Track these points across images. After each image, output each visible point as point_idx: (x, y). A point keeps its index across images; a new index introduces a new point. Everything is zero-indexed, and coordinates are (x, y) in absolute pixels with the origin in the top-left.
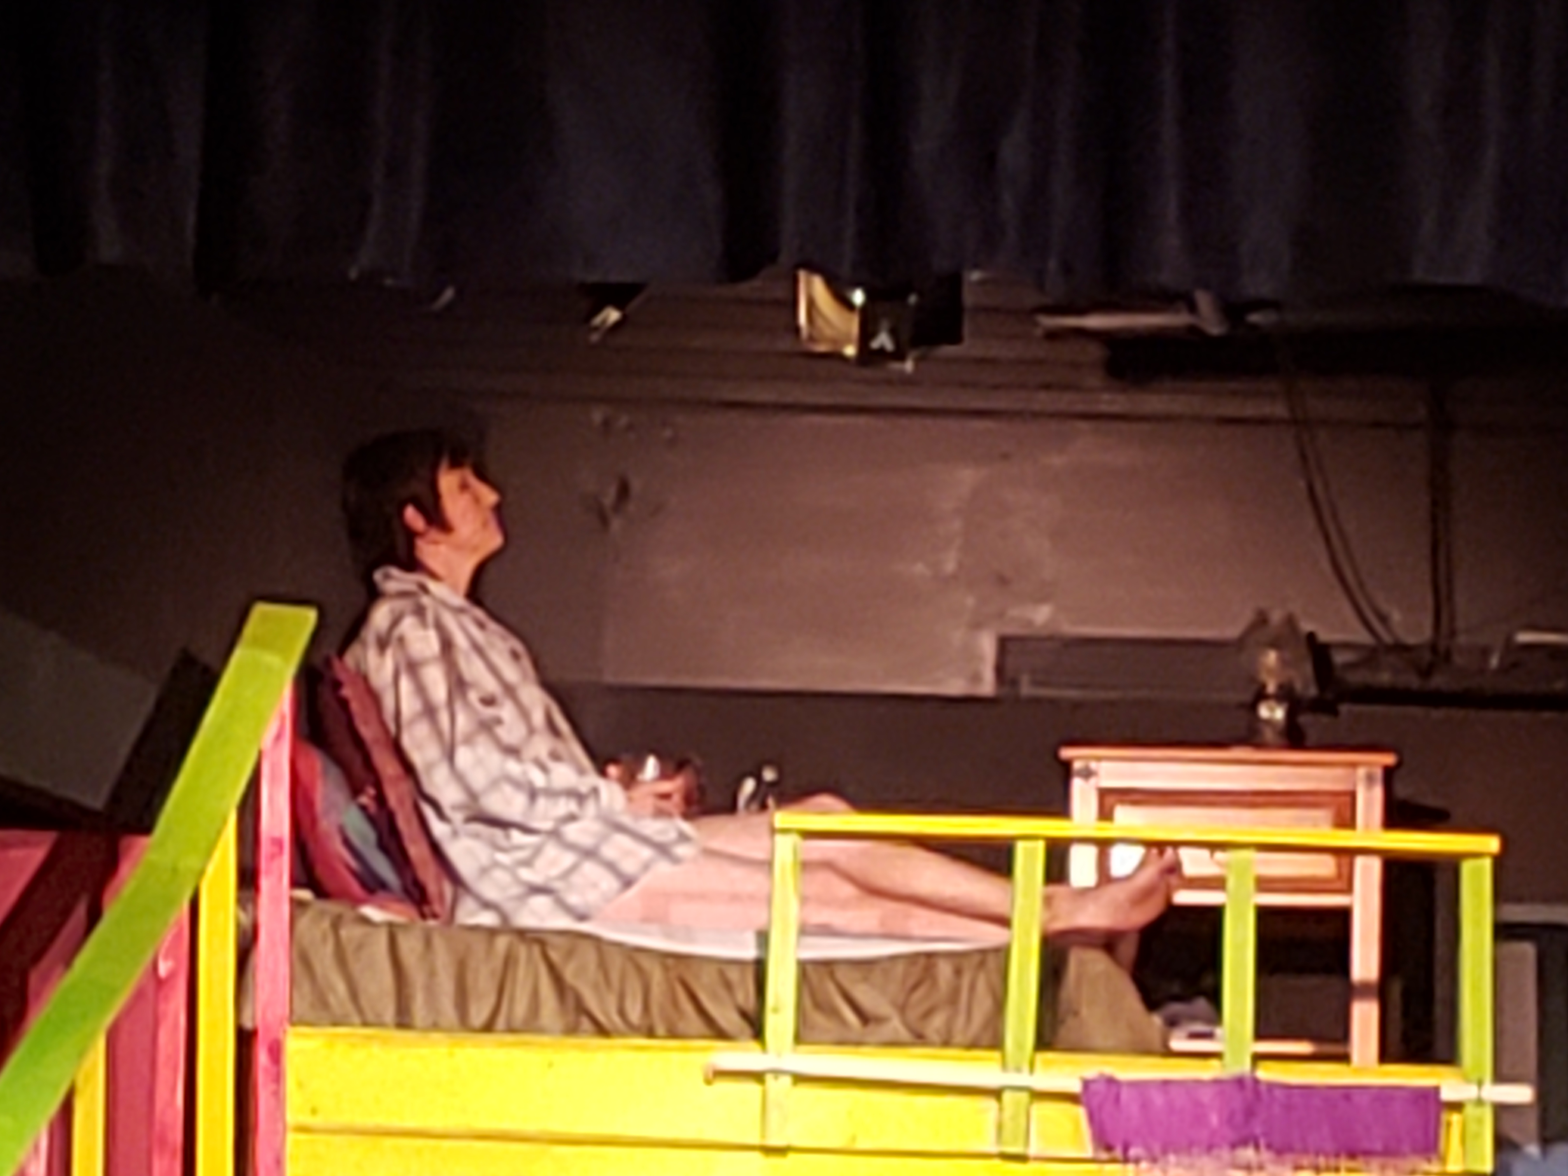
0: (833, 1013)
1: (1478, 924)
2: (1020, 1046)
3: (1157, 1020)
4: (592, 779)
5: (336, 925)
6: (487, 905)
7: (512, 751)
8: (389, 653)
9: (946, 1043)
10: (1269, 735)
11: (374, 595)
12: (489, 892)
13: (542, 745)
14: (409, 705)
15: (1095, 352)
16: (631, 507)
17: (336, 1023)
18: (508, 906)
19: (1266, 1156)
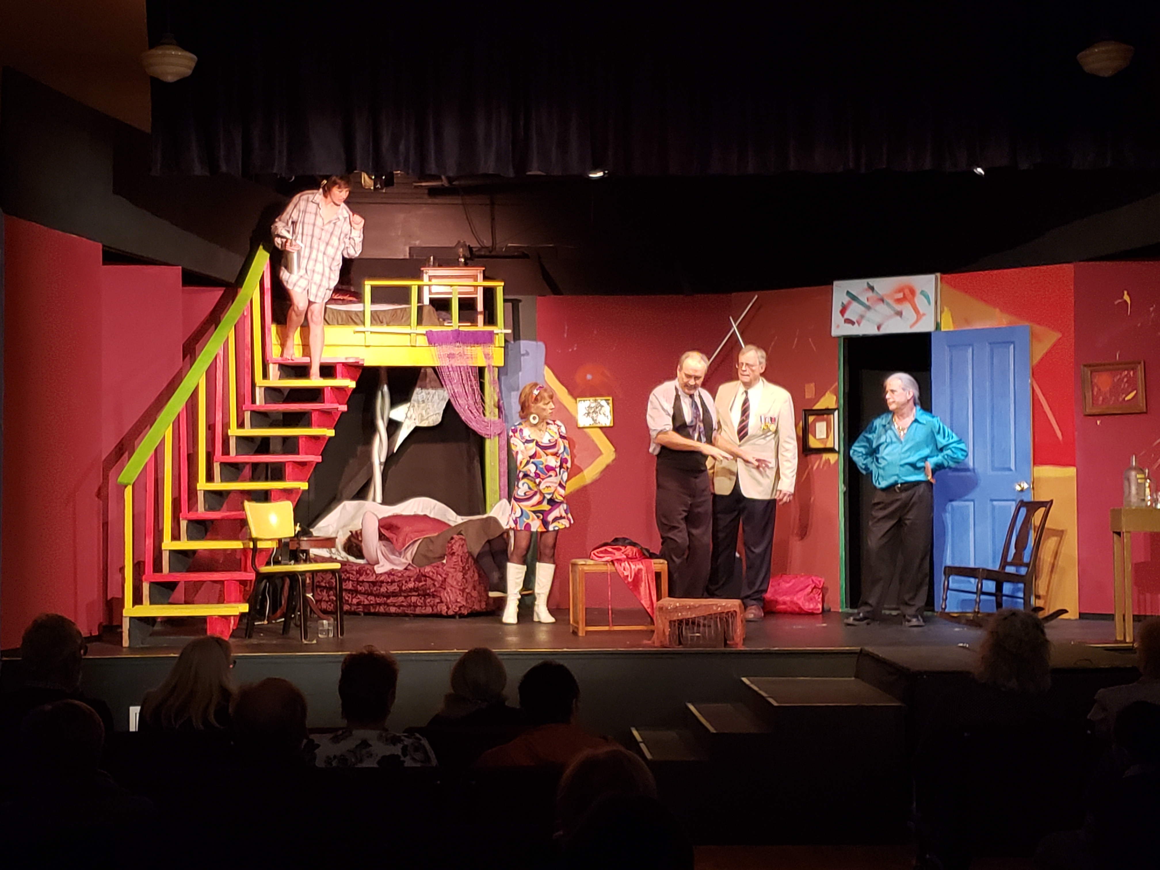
0: (376, 320)
1: (500, 299)
2: (414, 324)
3: (440, 319)
9: (399, 325)
10: (461, 265)
15: (426, 190)
19: (461, 344)
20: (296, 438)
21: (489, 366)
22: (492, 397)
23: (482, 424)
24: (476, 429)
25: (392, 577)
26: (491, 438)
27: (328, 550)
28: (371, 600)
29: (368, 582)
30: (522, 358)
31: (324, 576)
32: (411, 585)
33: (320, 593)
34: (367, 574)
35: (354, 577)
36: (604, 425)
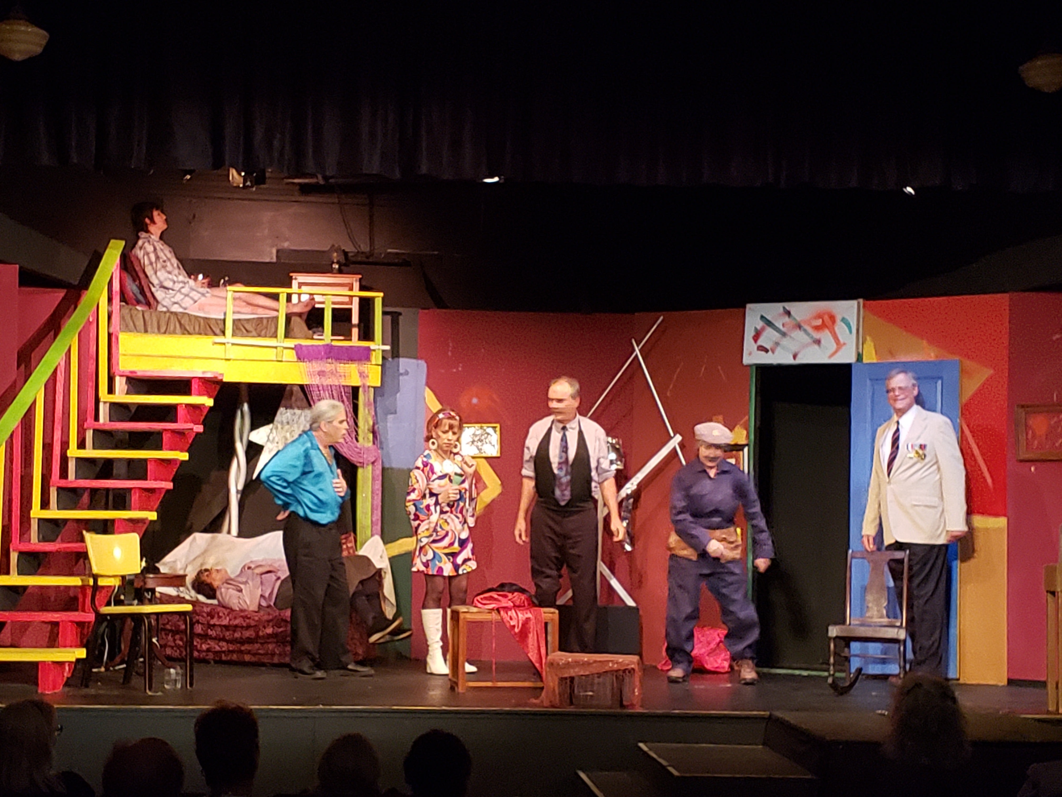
0: (240, 329)
1: (379, 311)
2: (281, 337)
3: (311, 332)
4: (187, 279)
5: (131, 310)
6: (164, 306)
7: (169, 273)
8: (142, 251)
9: (265, 336)
10: (335, 271)
11: (138, 238)
12: (165, 304)
13: (176, 271)
14: (147, 262)
15: (298, 187)
16: (196, 219)
17: (131, 331)
18: (169, 307)
19: (333, 361)
20: (145, 461)
21: (364, 386)
22: (367, 421)
23: (354, 451)
24: (348, 456)
25: (248, 621)
26: (363, 467)
27: (175, 588)
28: (223, 647)
29: (220, 625)
30: (401, 378)
31: (170, 618)
32: (269, 631)
33: (164, 637)
34: (219, 617)
35: (204, 620)
36: (489, 455)
